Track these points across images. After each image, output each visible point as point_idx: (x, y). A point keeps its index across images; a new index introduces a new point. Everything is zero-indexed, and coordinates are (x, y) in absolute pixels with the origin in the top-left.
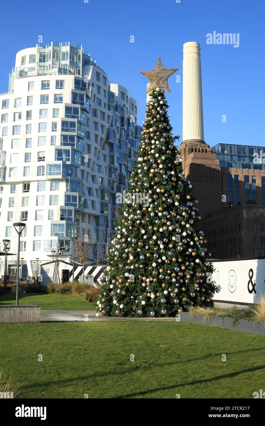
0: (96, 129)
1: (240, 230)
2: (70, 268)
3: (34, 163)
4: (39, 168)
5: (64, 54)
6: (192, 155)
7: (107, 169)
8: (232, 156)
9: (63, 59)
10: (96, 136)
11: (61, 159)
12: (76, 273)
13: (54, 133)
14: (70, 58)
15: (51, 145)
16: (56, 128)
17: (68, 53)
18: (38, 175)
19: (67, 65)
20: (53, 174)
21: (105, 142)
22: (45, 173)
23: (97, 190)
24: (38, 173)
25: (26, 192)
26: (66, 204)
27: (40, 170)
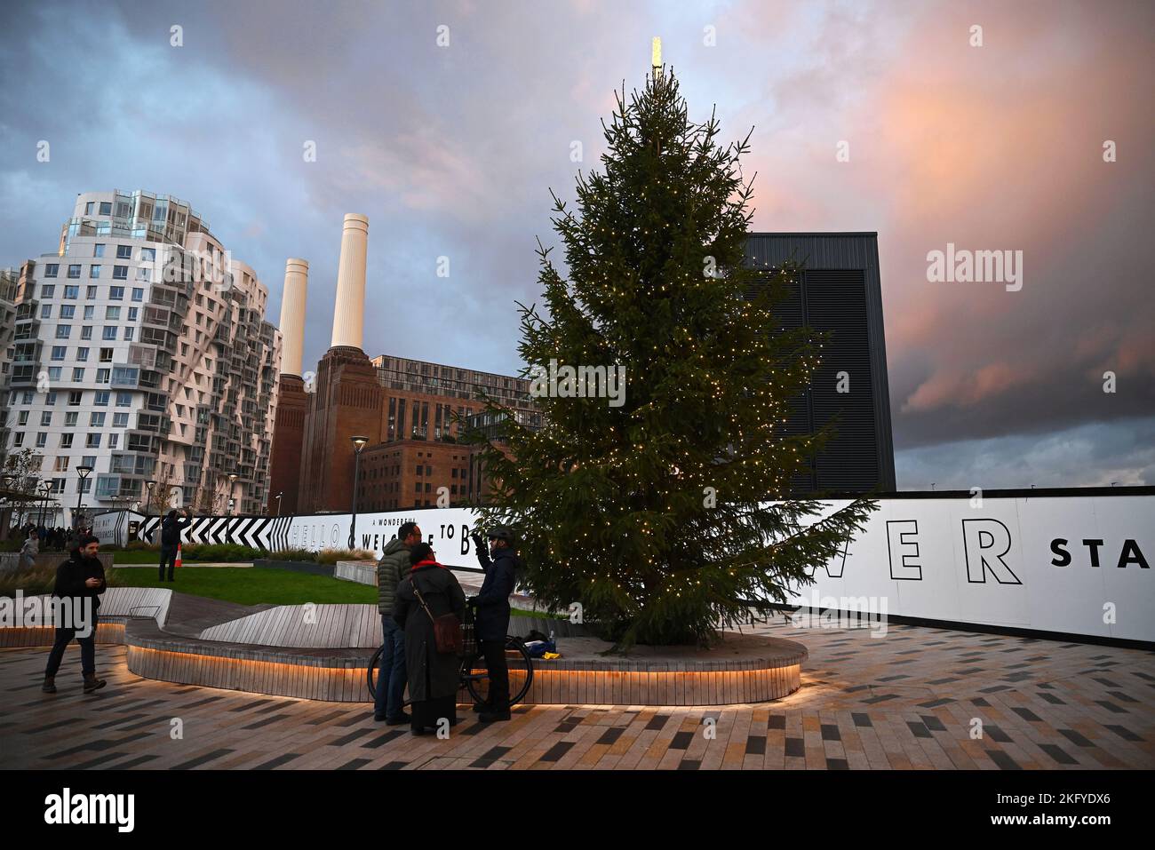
0: (198, 321)
1: (398, 473)
2: (141, 519)
3: (93, 363)
4: (100, 370)
5: (159, 210)
6: (343, 367)
7: (212, 380)
8: (398, 373)
9: (157, 218)
10: (199, 333)
11: (139, 362)
12: (149, 526)
13: (131, 324)
14: (169, 218)
15: (126, 340)
16: (135, 315)
17: (165, 209)
18: (98, 382)
19: (162, 227)
20: (123, 383)
21: (211, 343)
22: (110, 380)
23: (191, 409)
24: (98, 377)
25: (74, 404)
26: (140, 427)
27: (102, 374)
